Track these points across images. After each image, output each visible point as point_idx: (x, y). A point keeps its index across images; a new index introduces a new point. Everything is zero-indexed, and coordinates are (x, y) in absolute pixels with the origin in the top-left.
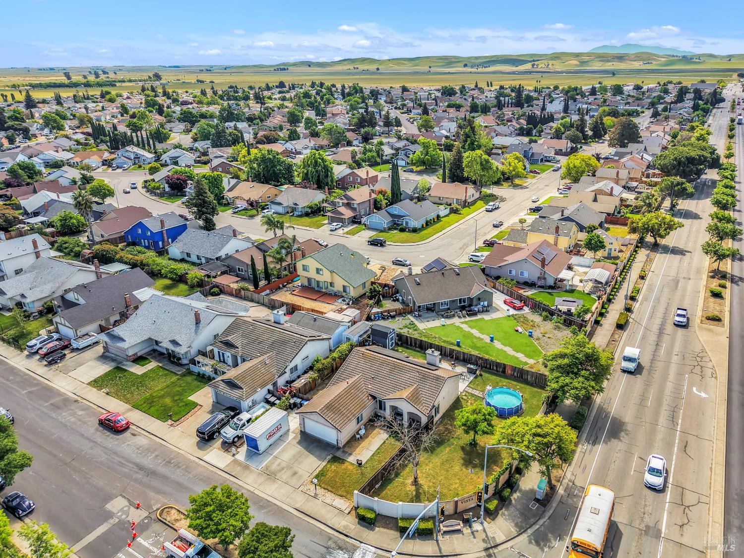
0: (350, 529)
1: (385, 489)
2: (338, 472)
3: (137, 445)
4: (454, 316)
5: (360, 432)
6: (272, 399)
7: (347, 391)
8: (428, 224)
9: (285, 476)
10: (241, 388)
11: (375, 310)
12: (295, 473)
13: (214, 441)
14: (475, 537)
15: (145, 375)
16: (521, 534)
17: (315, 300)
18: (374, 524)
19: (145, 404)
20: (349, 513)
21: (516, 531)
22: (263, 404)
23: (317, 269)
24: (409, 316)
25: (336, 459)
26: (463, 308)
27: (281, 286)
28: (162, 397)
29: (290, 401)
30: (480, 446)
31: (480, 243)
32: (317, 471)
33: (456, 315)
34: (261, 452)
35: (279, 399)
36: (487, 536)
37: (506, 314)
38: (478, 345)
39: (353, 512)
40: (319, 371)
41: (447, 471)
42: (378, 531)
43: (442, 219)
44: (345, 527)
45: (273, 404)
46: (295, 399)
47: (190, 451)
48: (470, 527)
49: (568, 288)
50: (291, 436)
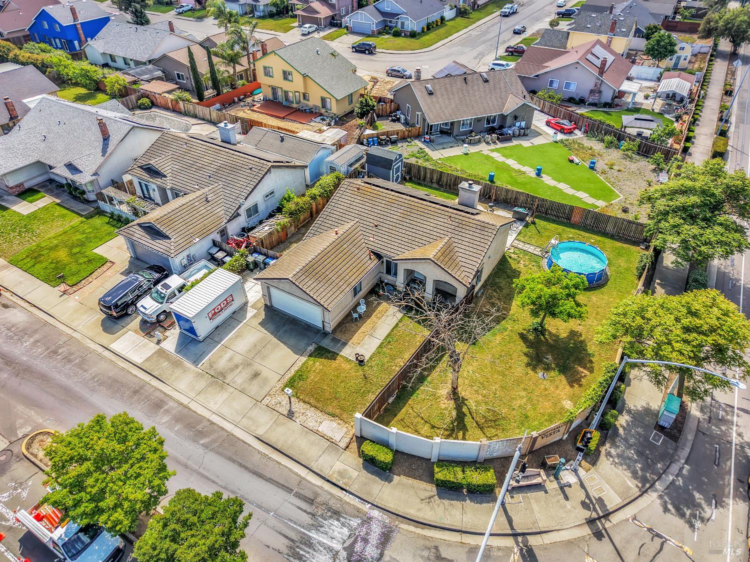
0: (350, 478)
1: (405, 404)
2: (325, 374)
3: (9, 322)
4: (479, 142)
5: (358, 309)
6: (220, 255)
7: (337, 246)
8: (429, 27)
9: (240, 378)
10: (167, 237)
11: (368, 132)
12: (256, 375)
13: (128, 319)
14: (567, 498)
15: (33, 216)
16: (646, 491)
17: (284, 118)
18: (390, 470)
19: (29, 259)
20: (347, 447)
21: (637, 486)
22: (204, 262)
23: (284, 72)
24: (417, 142)
25: (321, 352)
26: (491, 131)
27: (236, 99)
28: (55, 248)
29: (247, 259)
30: (550, 333)
31: (502, 52)
32: (293, 371)
33: (483, 140)
34: (201, 338)
35: (230, 254)
36: (588, 496)
37: (551, 140)
38: (519, 180)
39: (354, 445)
40: (291, 214)
41: (504, 375)
42: (399, 483)
43: (447, 23)
44: (341, 474)
45: (220, 263)
46: (255, 255)
47: (90, 334)
48: (557, 478)
49: (630, 107)
50: (251, 312)
